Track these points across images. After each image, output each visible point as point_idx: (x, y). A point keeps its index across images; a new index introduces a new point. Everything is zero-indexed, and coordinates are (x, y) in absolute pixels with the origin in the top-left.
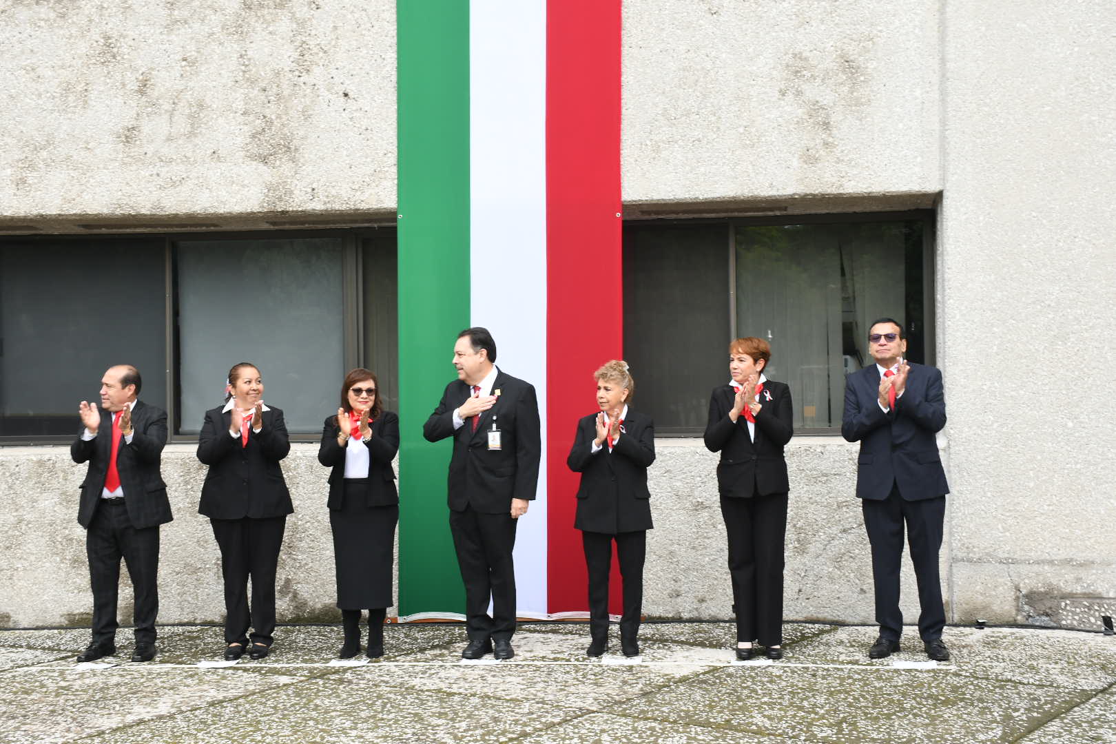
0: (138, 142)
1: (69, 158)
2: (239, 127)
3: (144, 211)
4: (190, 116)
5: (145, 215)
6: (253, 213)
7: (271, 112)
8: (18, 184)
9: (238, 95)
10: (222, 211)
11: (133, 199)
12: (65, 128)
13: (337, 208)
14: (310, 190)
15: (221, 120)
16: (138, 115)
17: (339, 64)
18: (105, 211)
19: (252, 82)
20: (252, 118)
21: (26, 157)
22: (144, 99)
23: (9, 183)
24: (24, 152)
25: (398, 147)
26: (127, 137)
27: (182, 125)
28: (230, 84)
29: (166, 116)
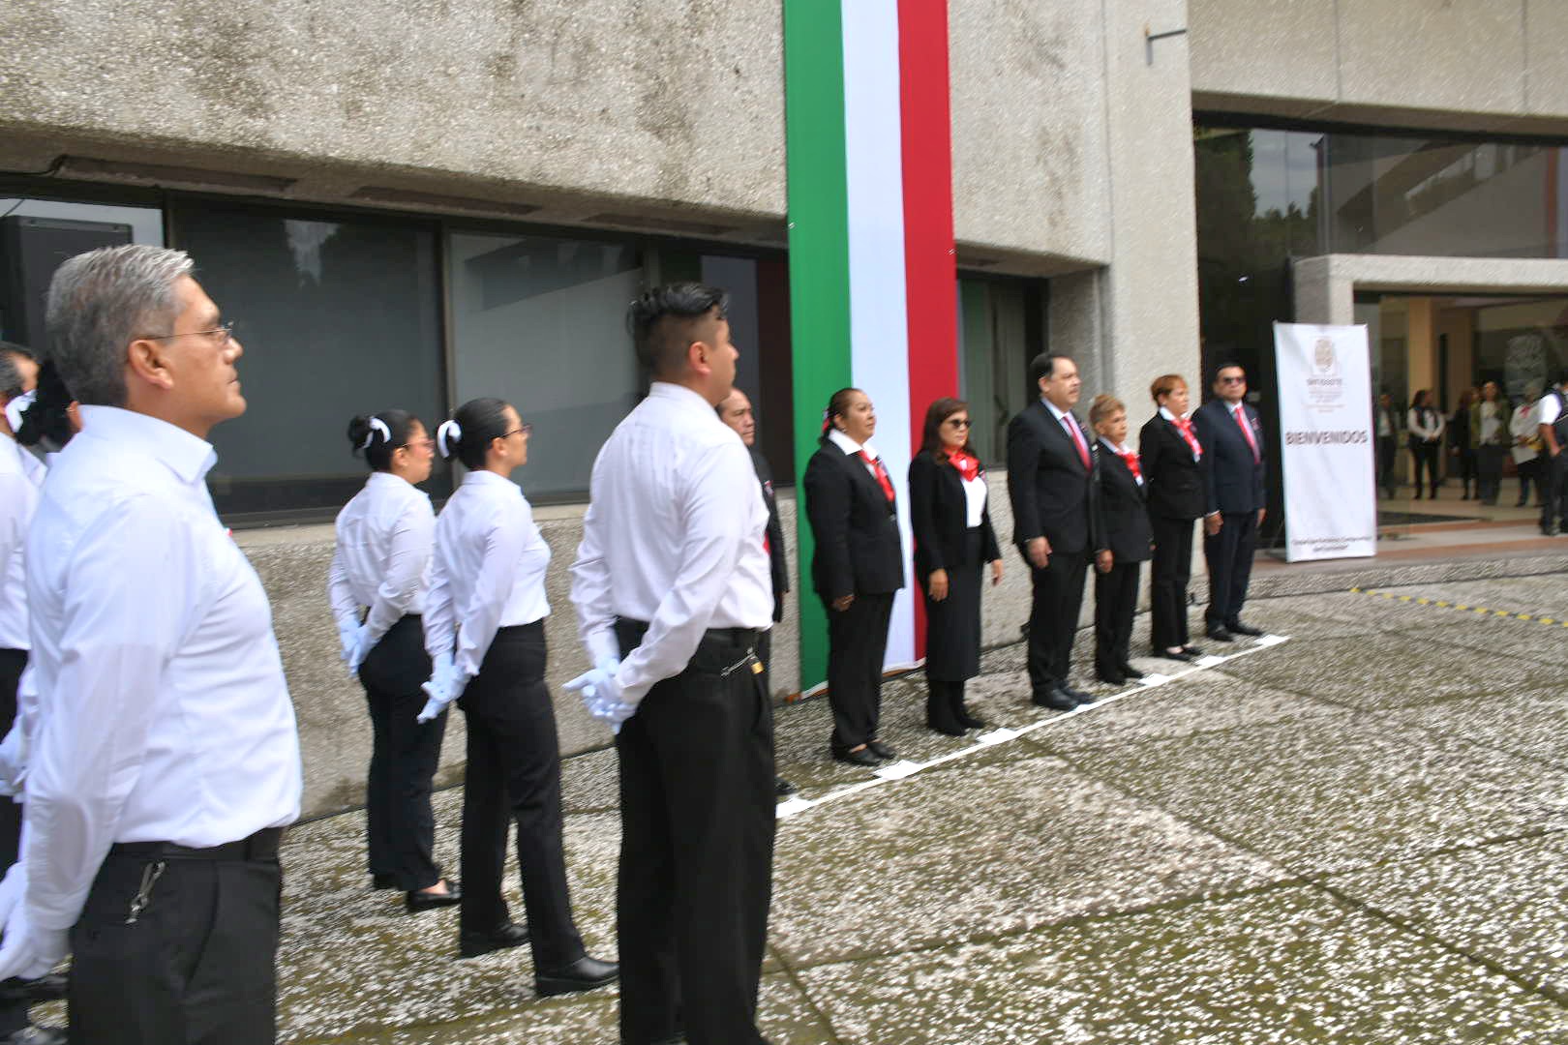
0: (513, 79)
1: (421, 83)
2: (630, 84)
3: (521, 177)
4: (576, 57)
5: (521, 183)
6: (645, 199)
7: (665, 72)
8: (348, 112)
9: (629, 42)
10: (613, 191)
11: (508, 157)
12: (416, 37)
13: (732, 205)
14: (705, 179)
15: (611, 71)
16: (513, 40)
17: (730, 33)
18: (471, 169)
19: (644, 29)
20: (644, 75)
21: (361, 71)
22: (520, 20)
23: (336, 105)
24: (357, 62)
25: (786, 143)
26: (499, 68)
27: (566, 69)
28: (621, 26)
29: (548, 50)
